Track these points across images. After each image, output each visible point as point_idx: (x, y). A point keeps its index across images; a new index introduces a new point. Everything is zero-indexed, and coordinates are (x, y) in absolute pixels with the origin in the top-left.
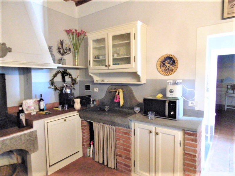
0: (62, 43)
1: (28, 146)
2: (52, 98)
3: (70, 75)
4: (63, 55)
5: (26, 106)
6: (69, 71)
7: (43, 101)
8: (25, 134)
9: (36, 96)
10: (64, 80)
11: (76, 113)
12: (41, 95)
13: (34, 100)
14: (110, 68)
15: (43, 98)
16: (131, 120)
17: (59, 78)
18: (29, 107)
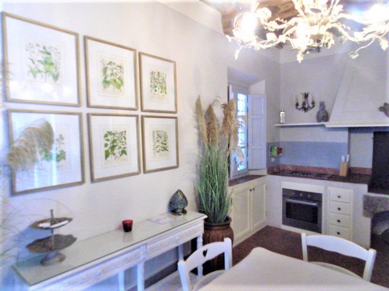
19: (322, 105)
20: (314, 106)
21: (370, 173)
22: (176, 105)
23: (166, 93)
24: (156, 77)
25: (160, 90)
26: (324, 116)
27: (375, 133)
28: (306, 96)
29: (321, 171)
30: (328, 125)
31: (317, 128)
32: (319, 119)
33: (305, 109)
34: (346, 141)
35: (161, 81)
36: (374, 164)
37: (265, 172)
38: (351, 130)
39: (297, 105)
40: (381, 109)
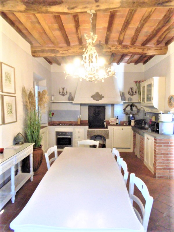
0: (132, 89)
1: (105, 135)
2: (124, 118)
3: (136, 106)
4: (132, 95)
6: (136, 104)
7: (118, 119)
8: (104, 130)
9: (116, 116)
10: (132, 109)
11: (130, 127)
12: (117, 117)
14: (145, 103)
16: (144, 133)
17: (129, 108)
18: (112, 121)
19: (70, 94)
20: (67, 94)
21: (88, 122)
22: (15, 90)
23: (11, 83)
24: (7, 75)
25: (9, 82)
26: (71, 99)
27: (89, 106)
28: (64, 89)
29: (71, 123)
30: (74, 102)
31: (68, 104)
32: (69, 100)
33: (63, 95)
34: (79, 109)
35: (9, 77)
36: (89, 118)
37: (47, 125)
38: (81, 105)
39: (60, 93)
40: (92, 97)
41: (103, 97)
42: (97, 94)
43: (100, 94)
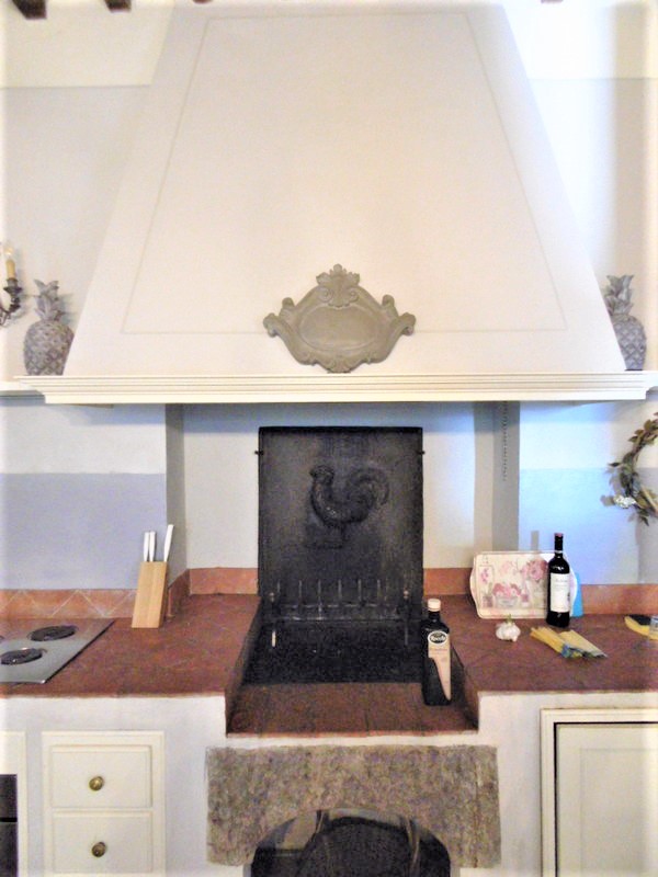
5: (489, 579)
7: (566, 570)
9: (535, 536)
12: (559, 542)
13: (529, 557)
15: (566, 554)
18: (498, 587)
19: (48, 298)
21: (252, 587)
26: (53, 353)
27: (264, 432)
38: (179, 417)
40: (274, 326)
41: (407, 325)
42: (339, 286)
43: (375, 288)
